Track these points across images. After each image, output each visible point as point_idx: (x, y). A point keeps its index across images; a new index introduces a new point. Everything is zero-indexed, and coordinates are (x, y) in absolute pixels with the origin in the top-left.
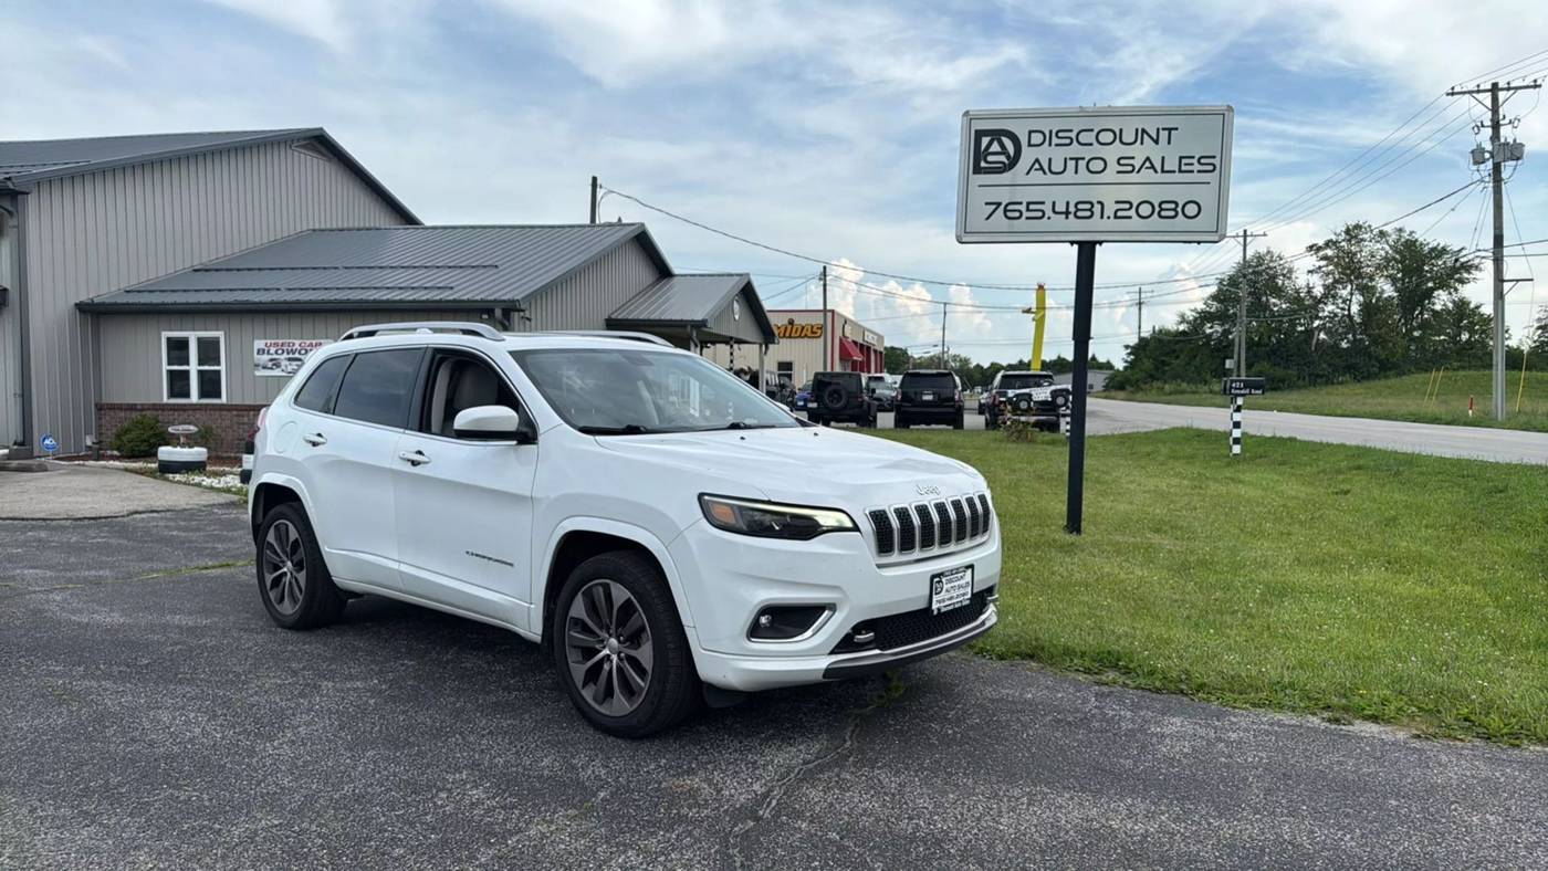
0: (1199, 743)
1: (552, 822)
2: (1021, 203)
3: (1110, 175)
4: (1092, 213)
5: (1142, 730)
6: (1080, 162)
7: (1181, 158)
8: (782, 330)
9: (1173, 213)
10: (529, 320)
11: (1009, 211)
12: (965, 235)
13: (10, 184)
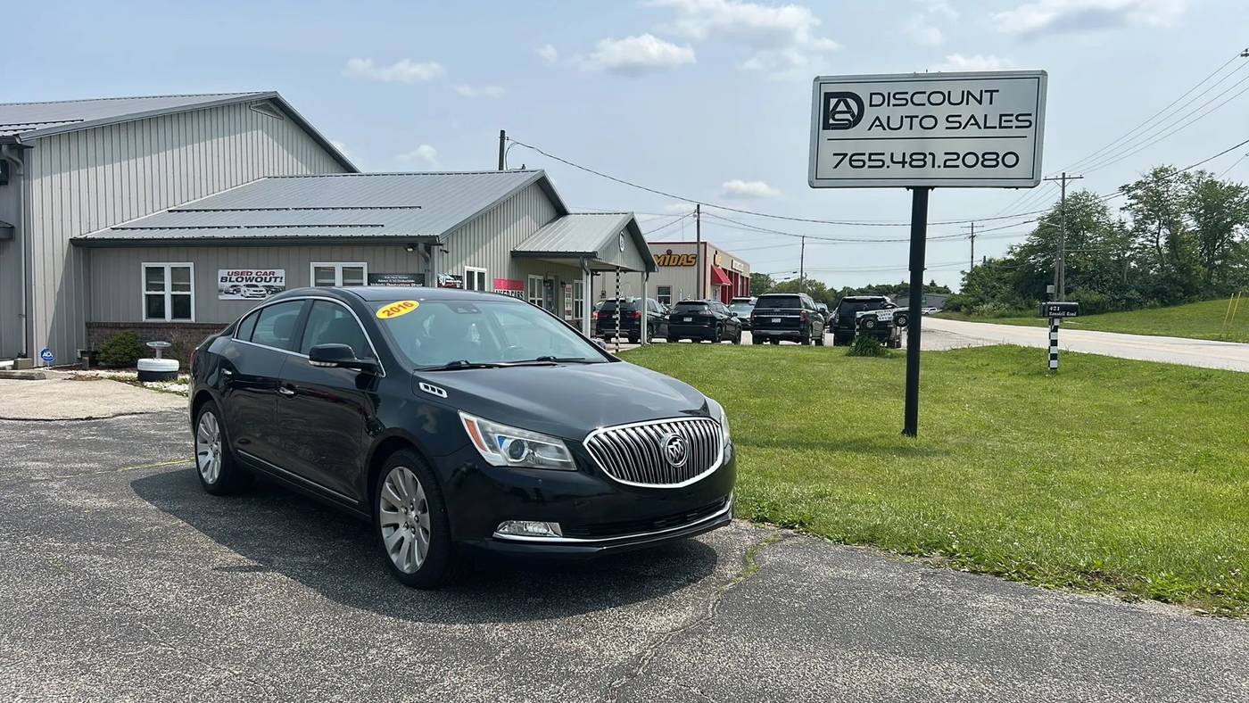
0: (1008, 617)
1: (462, 675)
2: (864, 154)
3: (940, 130)
4: (925, 163)
5: (961, 606)
6: (914, 119)
7: (1001, 116)
8: (662, 259)
9: (994, 163)
10: (447, 252)
11: (854, 160)
12: (816, 181)
13: (18, 140)
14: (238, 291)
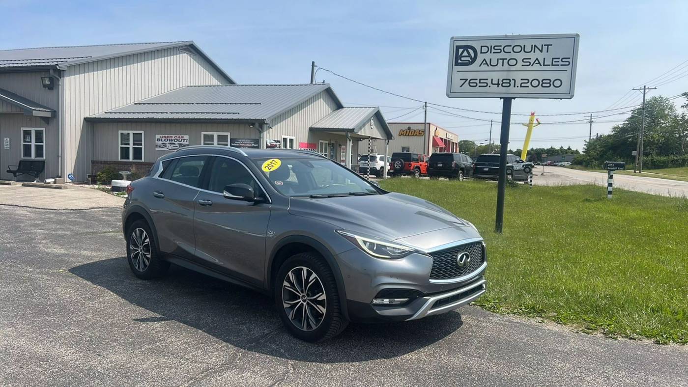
2: (477, 79)
4: (510, 84)
7: (553, 59)
8: (405, 132)
10: (271, 128)
11: (471, 83)
12: (451, 94)
13: (58, 67)
14: (165, 146)
